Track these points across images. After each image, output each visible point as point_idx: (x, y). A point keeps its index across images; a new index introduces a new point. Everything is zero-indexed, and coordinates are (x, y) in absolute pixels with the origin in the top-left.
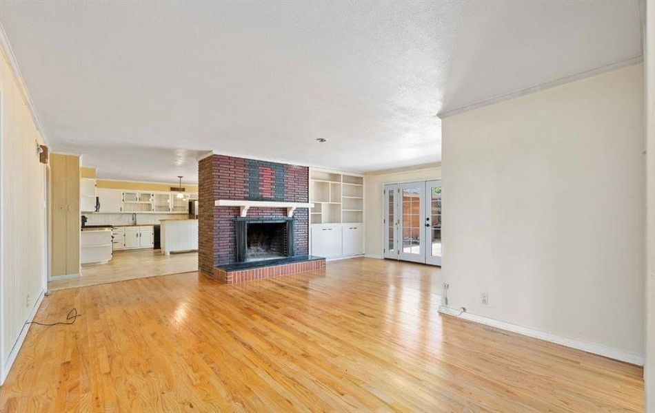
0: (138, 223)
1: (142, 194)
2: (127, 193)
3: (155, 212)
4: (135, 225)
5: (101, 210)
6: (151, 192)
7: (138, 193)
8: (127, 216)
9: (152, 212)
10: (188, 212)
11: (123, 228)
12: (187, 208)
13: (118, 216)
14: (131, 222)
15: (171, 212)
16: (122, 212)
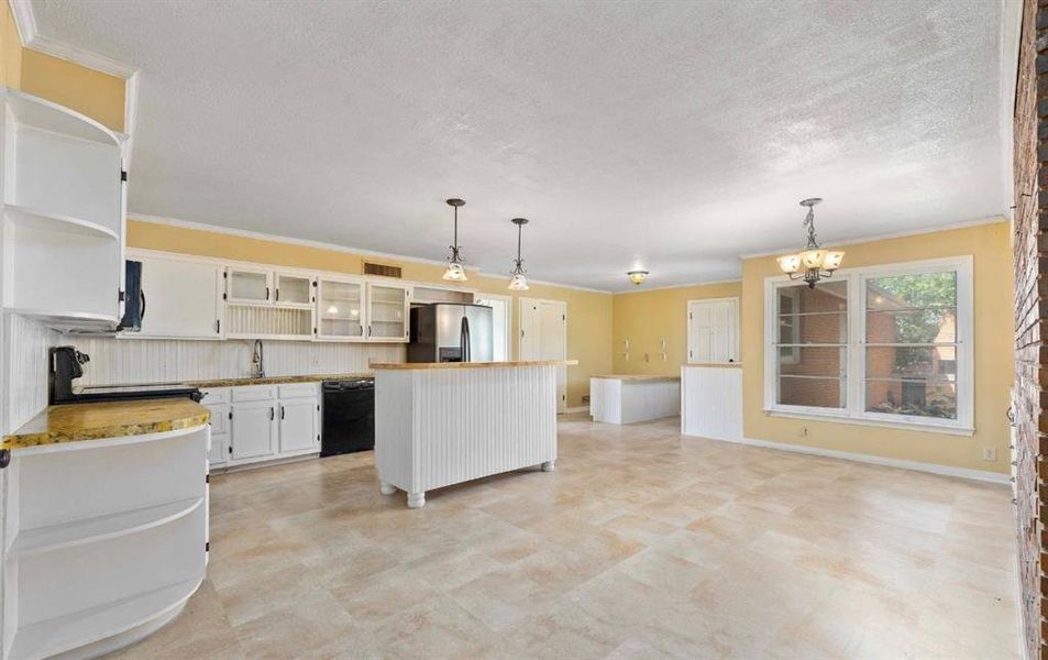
0: (269, 373)
1: (284, 280)
2: (237, 275)
3: (321, 338)
4: (259, 378)
5: (150, 323)
6: (311, 275)
7: (273, 273)
8: (235, 350)
9: (312, 337)
10: (406, 339)
11: (226, 390)
12: (407, 327)
13: (208, 347)
14: (247, 368)
15: (362, 339)
16: (221, 336)
